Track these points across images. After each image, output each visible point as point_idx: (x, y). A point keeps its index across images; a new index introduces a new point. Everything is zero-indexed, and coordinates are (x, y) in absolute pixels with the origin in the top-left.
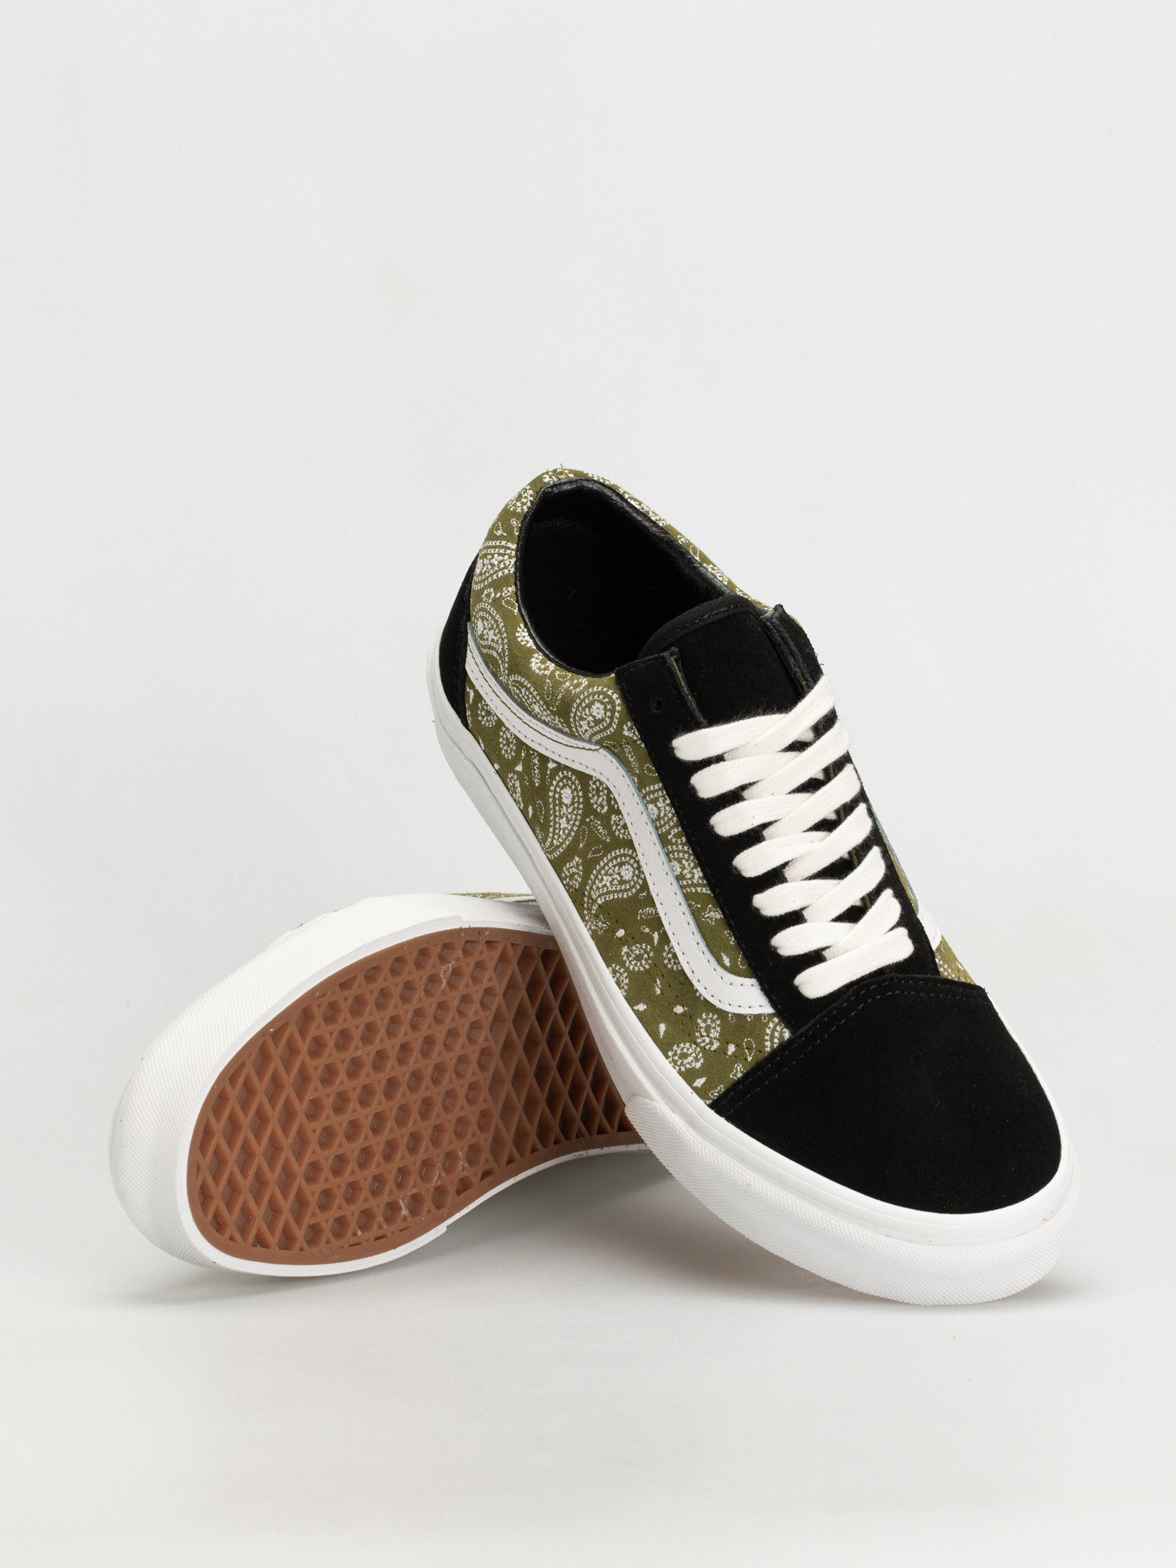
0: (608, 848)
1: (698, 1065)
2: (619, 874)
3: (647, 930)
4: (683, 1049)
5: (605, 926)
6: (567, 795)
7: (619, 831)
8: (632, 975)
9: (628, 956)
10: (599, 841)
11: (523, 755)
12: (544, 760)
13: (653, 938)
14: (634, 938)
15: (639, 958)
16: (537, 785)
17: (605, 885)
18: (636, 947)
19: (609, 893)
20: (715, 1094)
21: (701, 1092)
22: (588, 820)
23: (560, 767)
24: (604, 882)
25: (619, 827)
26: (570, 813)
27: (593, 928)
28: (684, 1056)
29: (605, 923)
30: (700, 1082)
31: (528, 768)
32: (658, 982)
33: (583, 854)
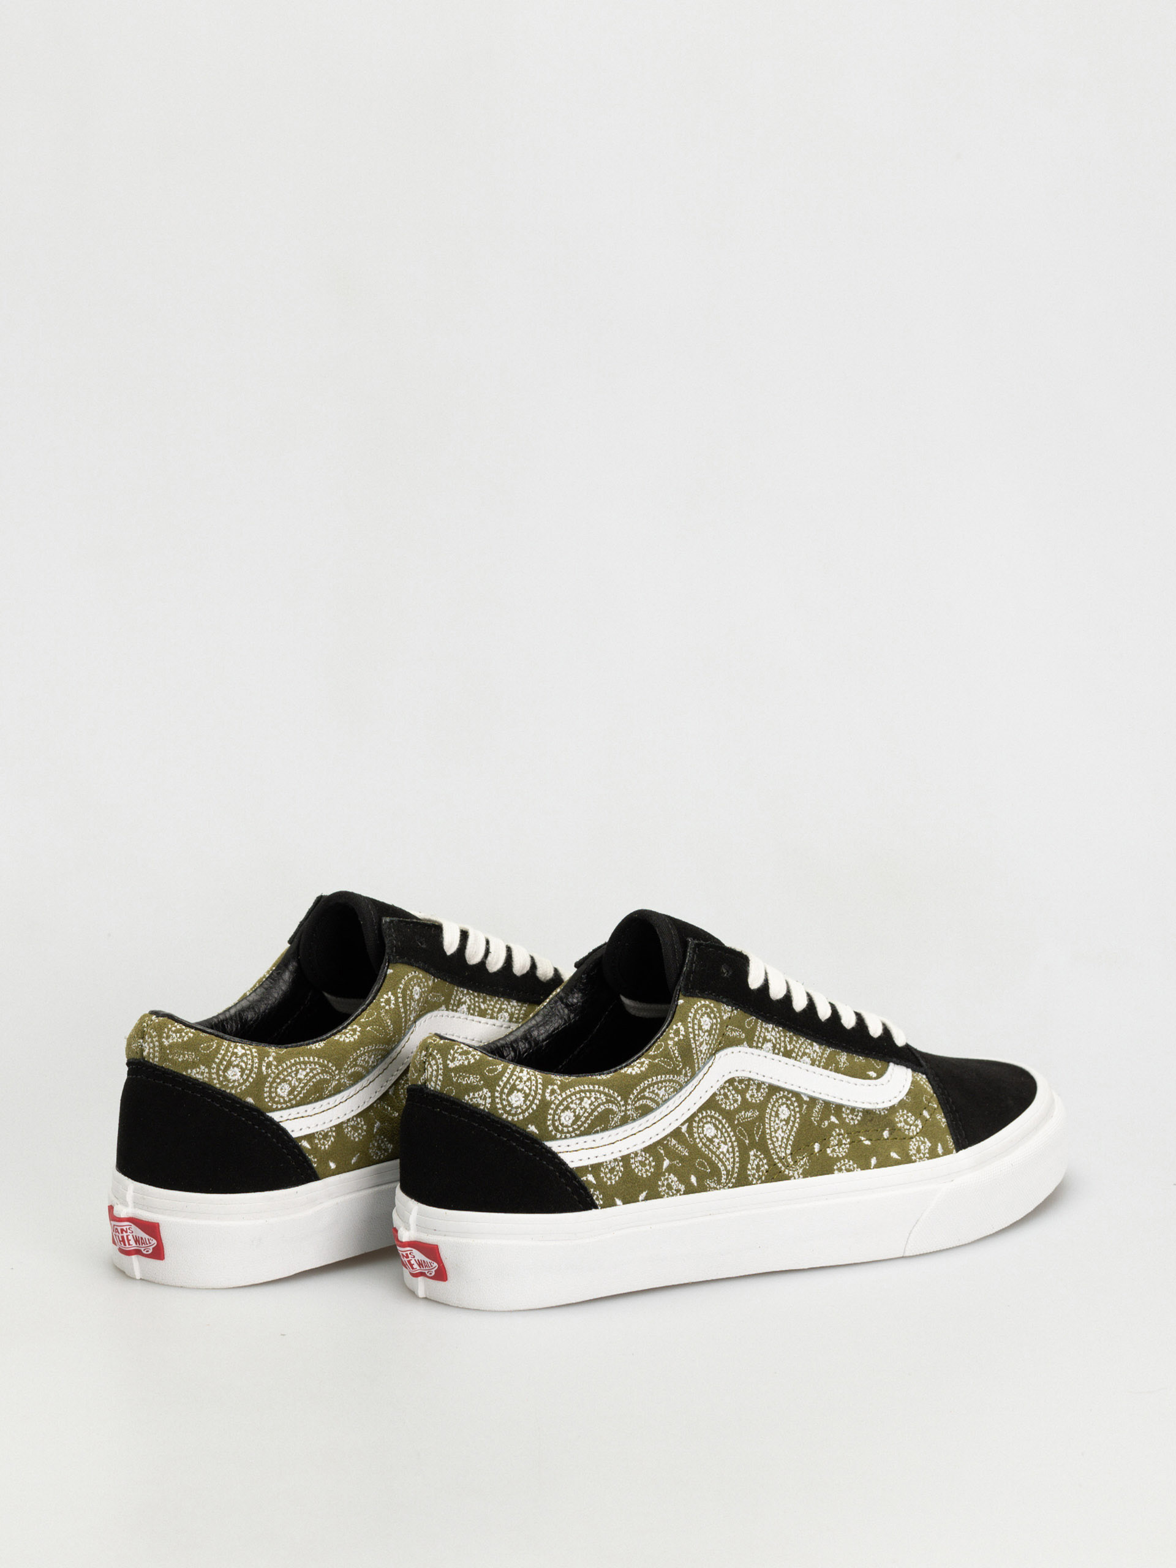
0: (761, 1118)
1: (929, 1144)
2: (781, 1121)
3: (826, 1123)
4: (914, 1148)
5: (805, 1158)
6: (710, 1131)
7: (758, 1097)
8: (848, 1156)
9: (834, 1151)
10: (753, 1122)
11: (662, 1152)
12: (676, 1133)
13: (833, 1122)
14: (824, 1138)
15: (840, 1144)
16: (687, 1154)
17: (783, 1138)
18: (832, 1140)
19: (788, 1140)
20: (951, 1144)
21: (947, 1152)
22: (736, 1122)
23: (690, 1120)
24: (780, 1139)
25: (756, 1096)
26: (721, 1137)
27: (800, 1171)
28: (918, 1150)
29: (804, 1157)
30: (940, 1150)
31: (672, 1154)
32: (863, 1138)
33: (753, 1145)
